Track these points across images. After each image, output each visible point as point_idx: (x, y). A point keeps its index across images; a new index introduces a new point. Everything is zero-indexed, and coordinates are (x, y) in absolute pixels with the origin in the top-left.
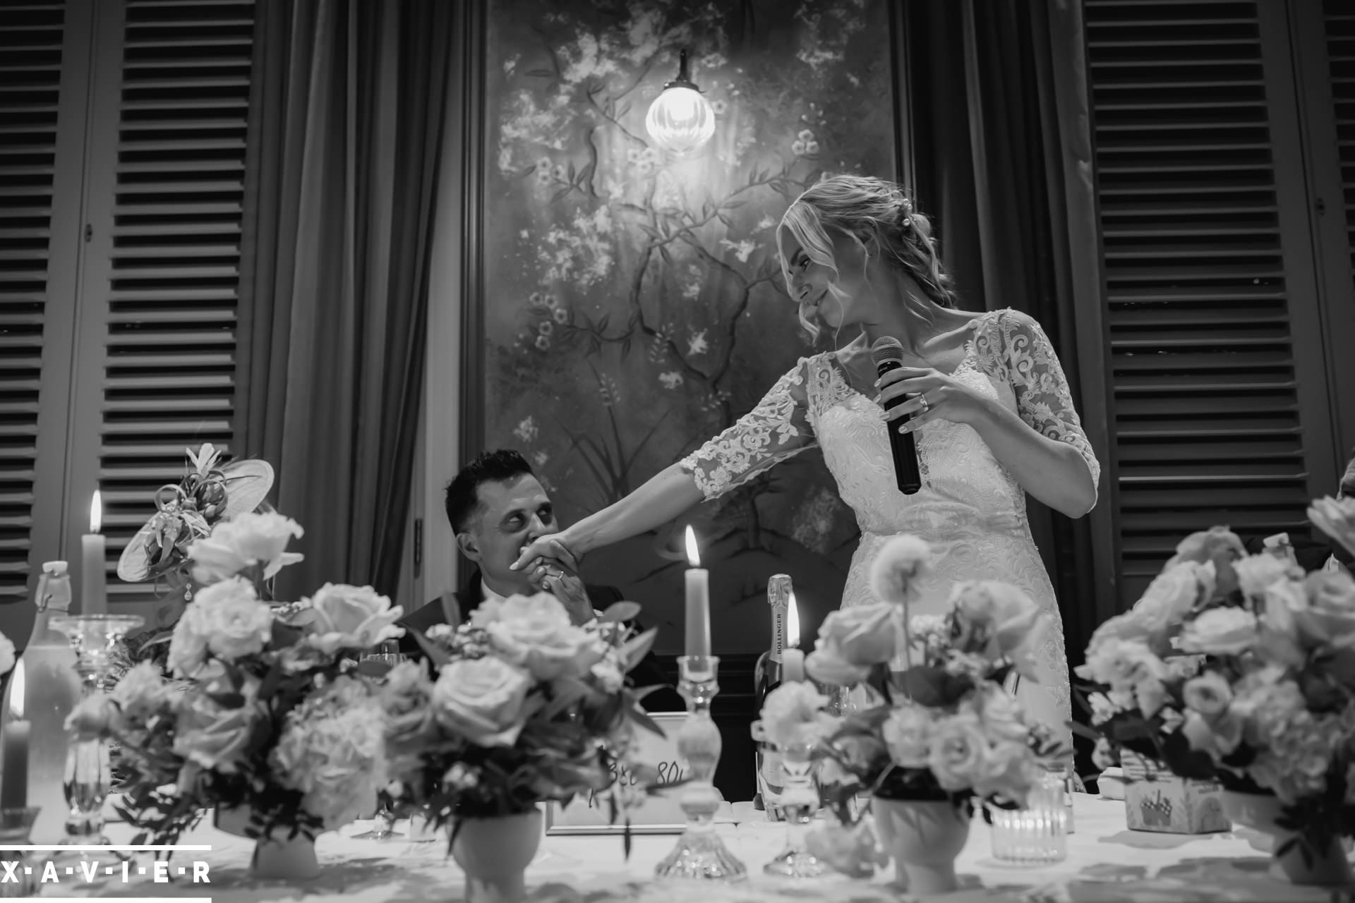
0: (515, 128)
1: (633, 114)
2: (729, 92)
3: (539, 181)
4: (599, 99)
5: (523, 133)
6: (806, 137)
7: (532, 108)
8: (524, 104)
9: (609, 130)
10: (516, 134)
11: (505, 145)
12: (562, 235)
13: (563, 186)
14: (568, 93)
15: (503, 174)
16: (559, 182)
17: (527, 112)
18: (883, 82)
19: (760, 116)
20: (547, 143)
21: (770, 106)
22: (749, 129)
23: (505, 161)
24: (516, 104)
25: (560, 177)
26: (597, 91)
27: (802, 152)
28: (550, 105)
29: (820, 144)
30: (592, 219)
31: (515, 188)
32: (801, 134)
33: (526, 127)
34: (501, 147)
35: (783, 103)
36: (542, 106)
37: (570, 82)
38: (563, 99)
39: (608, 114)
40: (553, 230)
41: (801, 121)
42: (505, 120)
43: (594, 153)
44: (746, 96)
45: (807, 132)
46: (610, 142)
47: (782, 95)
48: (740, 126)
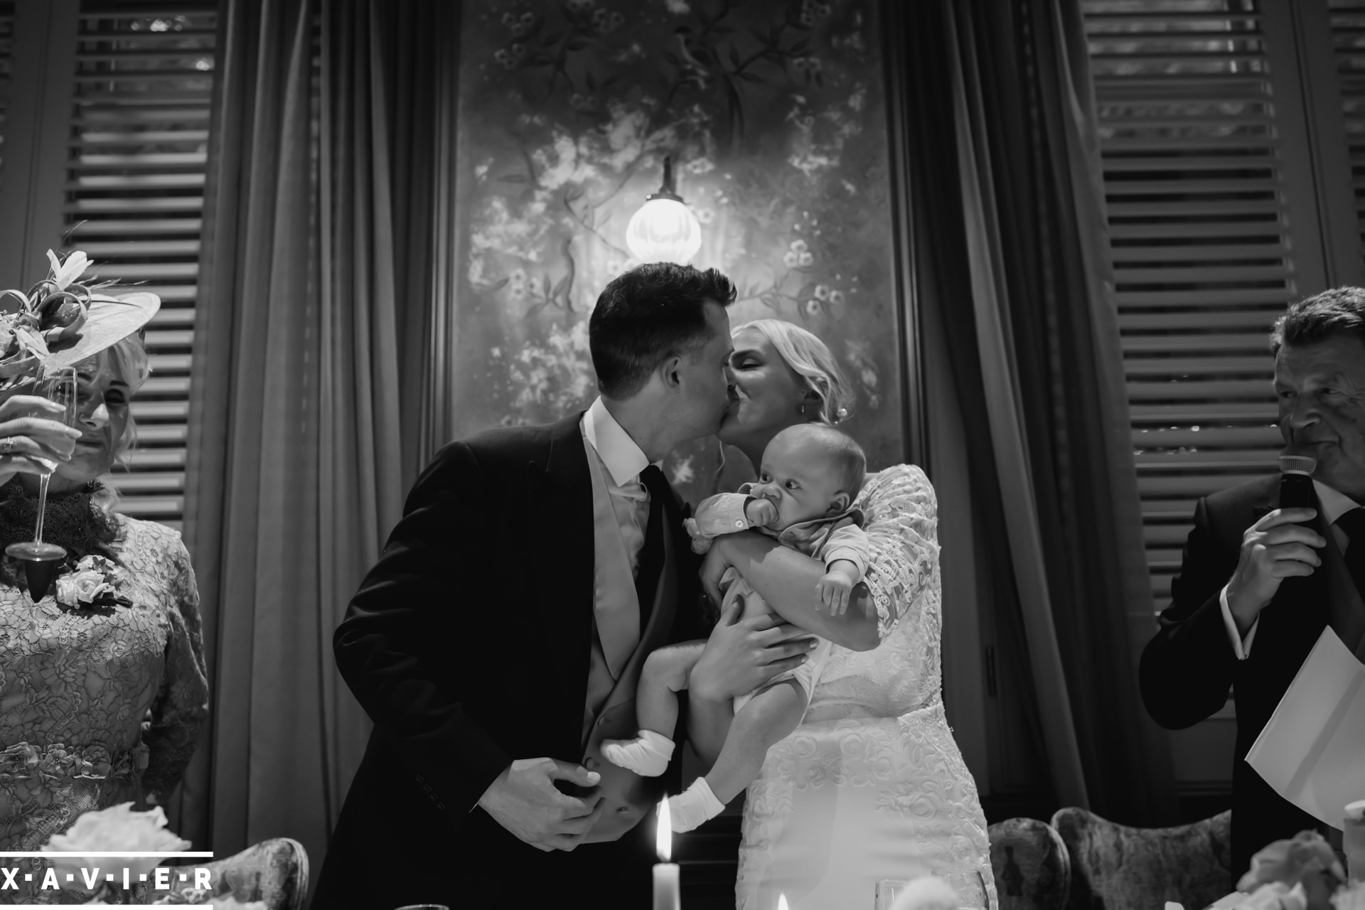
0: (487, 238)
1: (613, 223)
2: (717, 200)
3: (512, 295)
4: (577, 206)
5: (495, 243)
6: (799, 248)
7: (505, 216)
8: (496, 212)
9: (587, 240)
10: (487, 244)
11: (476, 256)
12: (536, 353)
13: (538, 301)
14: (544, 200)
15: (474, 286)
16: (533, 295)
17: (500, 221)
18: (881, 190)
19: (751, 224)
20: (522, 254)
21: (760, 214)
22: (738, 240)
23: (476, 273)
24: (487, 212)
25: (535, 291)
26: (575, 198)
27: (795, 264)
28: (525, 213)
29: (814, 255)
30: (569, 335)
31: (485, 303)
32: (794, 245)
33: (499, 236)
34: (471, 258)
35: (774, 212)
36: (516, 213)
37: (545, 189)
38: (538, 207)
39: (586, 223)
40: (527, 348)
41: (794, 231)
42: (476, 229)
43: (571, 264)
44: (735, 204)
45: (800, 242)
46: (589, 253)
47: (773, 203)
48: (728, 237)
